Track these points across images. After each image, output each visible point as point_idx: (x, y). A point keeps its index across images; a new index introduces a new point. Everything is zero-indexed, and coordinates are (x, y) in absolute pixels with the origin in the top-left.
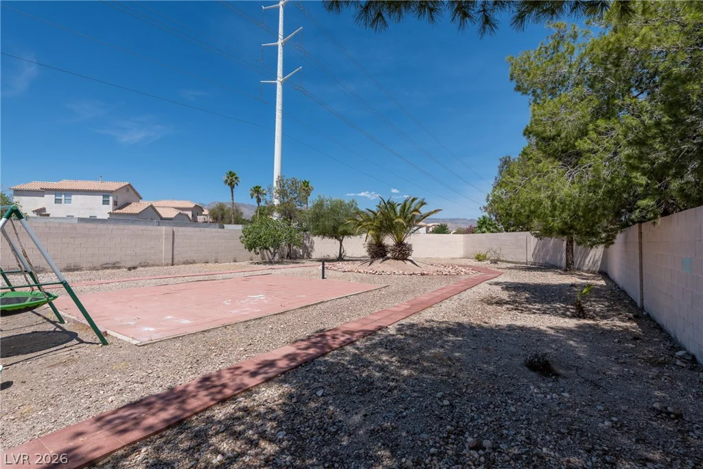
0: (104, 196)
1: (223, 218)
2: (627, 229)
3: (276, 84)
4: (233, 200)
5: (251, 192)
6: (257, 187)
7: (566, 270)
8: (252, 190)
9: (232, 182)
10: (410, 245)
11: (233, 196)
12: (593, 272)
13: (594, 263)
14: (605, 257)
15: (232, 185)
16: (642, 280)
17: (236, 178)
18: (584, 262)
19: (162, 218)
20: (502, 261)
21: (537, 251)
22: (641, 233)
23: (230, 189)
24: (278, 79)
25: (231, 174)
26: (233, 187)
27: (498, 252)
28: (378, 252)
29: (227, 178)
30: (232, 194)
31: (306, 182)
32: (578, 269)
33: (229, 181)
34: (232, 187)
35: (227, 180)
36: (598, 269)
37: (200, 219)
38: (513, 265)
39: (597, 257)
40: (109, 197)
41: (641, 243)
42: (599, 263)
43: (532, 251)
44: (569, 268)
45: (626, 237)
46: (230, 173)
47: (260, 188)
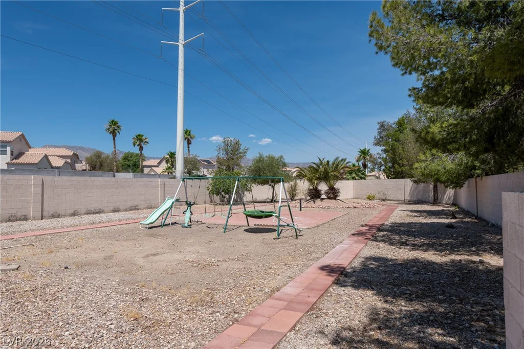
1: (101, 165)
2: (469, 179)
3: (178, 46)
4: (115, 148)
5: (133, 141)
6: (139, 135)
7: (434, 204)
8: (134, 138)
9: (114, 129)
10: (339, 189)
11: (115, 144)
12: (449, 204)
13: (449, 198)
14: (455, 195)
15: (114, 133)
16: (477, 203)
18: (443, 198)
19: (52, 167)
20: (389, 200)
21: (412, 192)
22: (476, 182)
23: (112, 138)
24: (180, 41)
25: (113, 123)
26: (116, 135)
27: (386, 193)
28: (315, 194)
29: (109, 127)
30: (114, 142)
31: (187, 131)
32: (440, 203)
33: (111, 129)
34: (114, 136)
35: (109, 129)
36: (452, 202)
37: (78, 166)
38: (397, 202)
39: (451, 195)
40: (5, 147)
41: (476, 187)
42: (452, 198)
43: (409, 192)
44: (435, 202)
45: (469, 184)
46: (113, 121)
47: (142, 136)
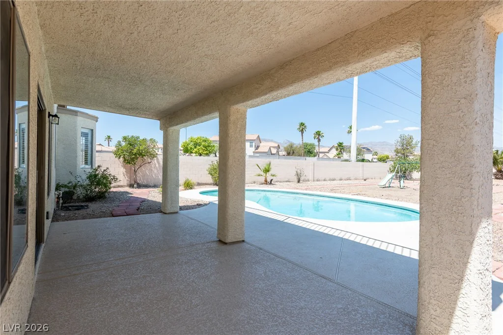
0: (251, 143)
1: (293, 153)
6: (318, 132)
8: (314, 134)
11: (302, 138)
15: (302, 131)
17: (305, 126)
19: (272, 154)
23: (301, 134)
25: (302, 124)
29: (299, 128)
33: (301, 129)
37: (281, 153)
40: (253, 143)
46: (302, 123)
47: (320, 132)
